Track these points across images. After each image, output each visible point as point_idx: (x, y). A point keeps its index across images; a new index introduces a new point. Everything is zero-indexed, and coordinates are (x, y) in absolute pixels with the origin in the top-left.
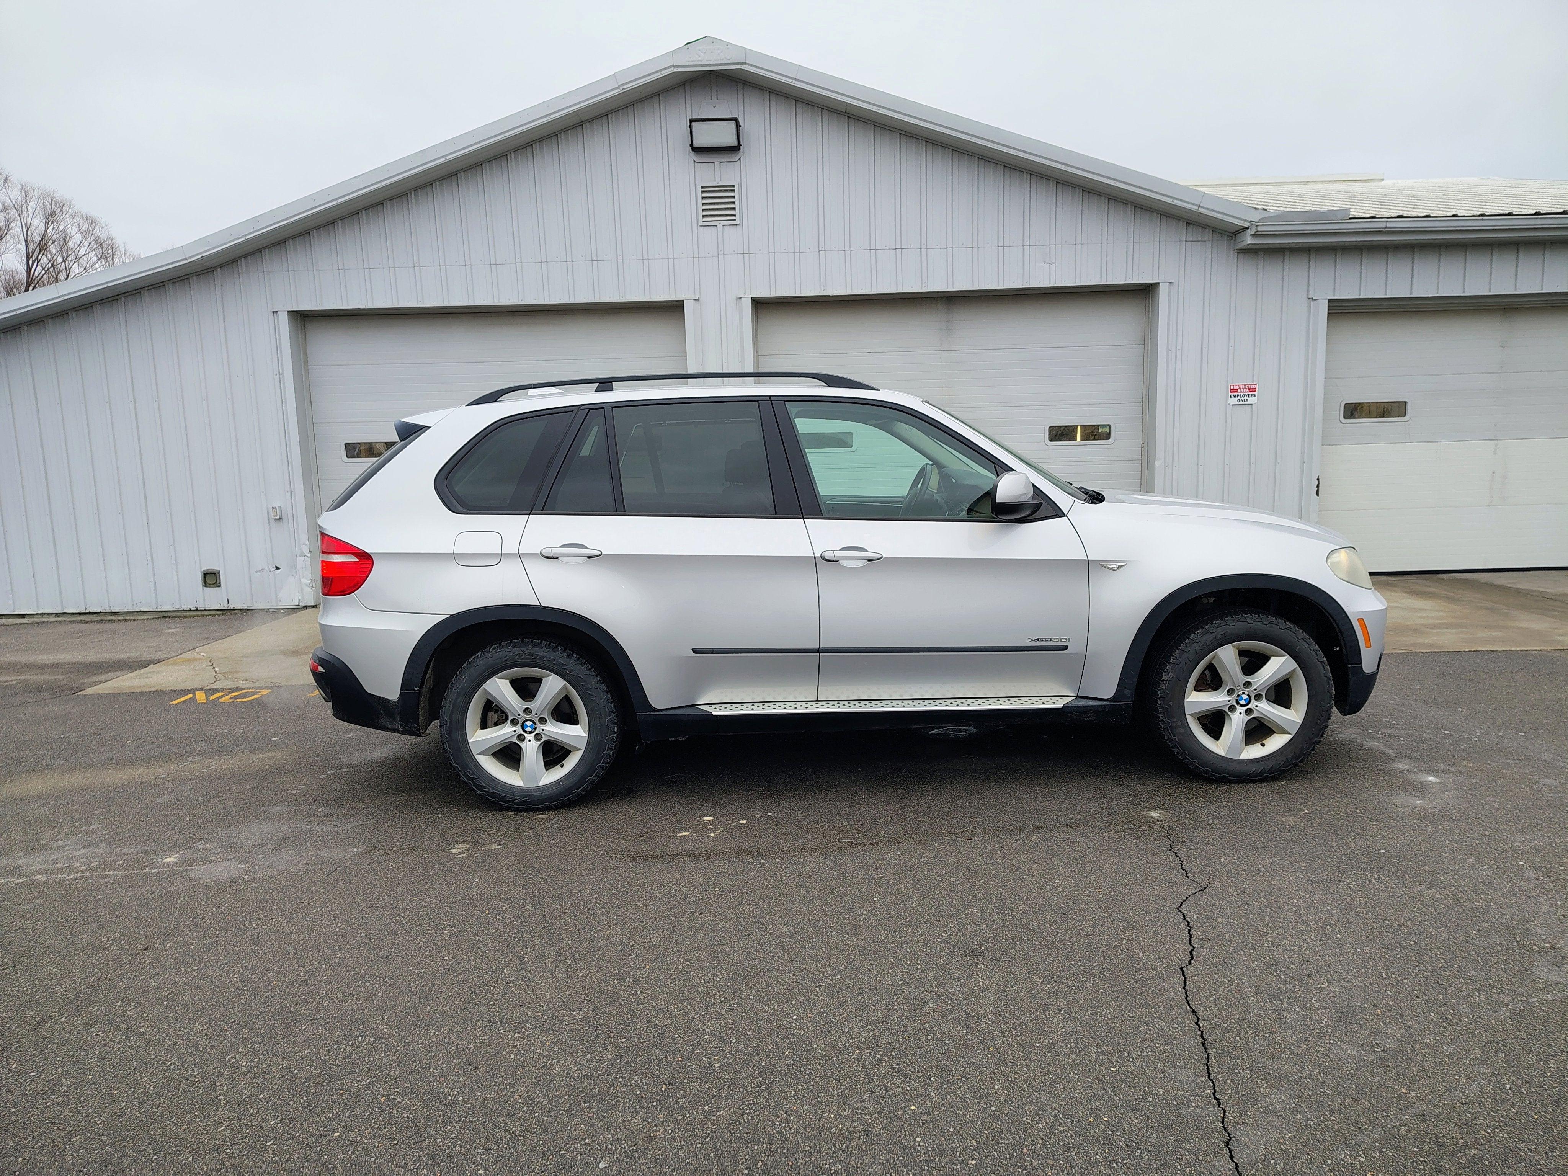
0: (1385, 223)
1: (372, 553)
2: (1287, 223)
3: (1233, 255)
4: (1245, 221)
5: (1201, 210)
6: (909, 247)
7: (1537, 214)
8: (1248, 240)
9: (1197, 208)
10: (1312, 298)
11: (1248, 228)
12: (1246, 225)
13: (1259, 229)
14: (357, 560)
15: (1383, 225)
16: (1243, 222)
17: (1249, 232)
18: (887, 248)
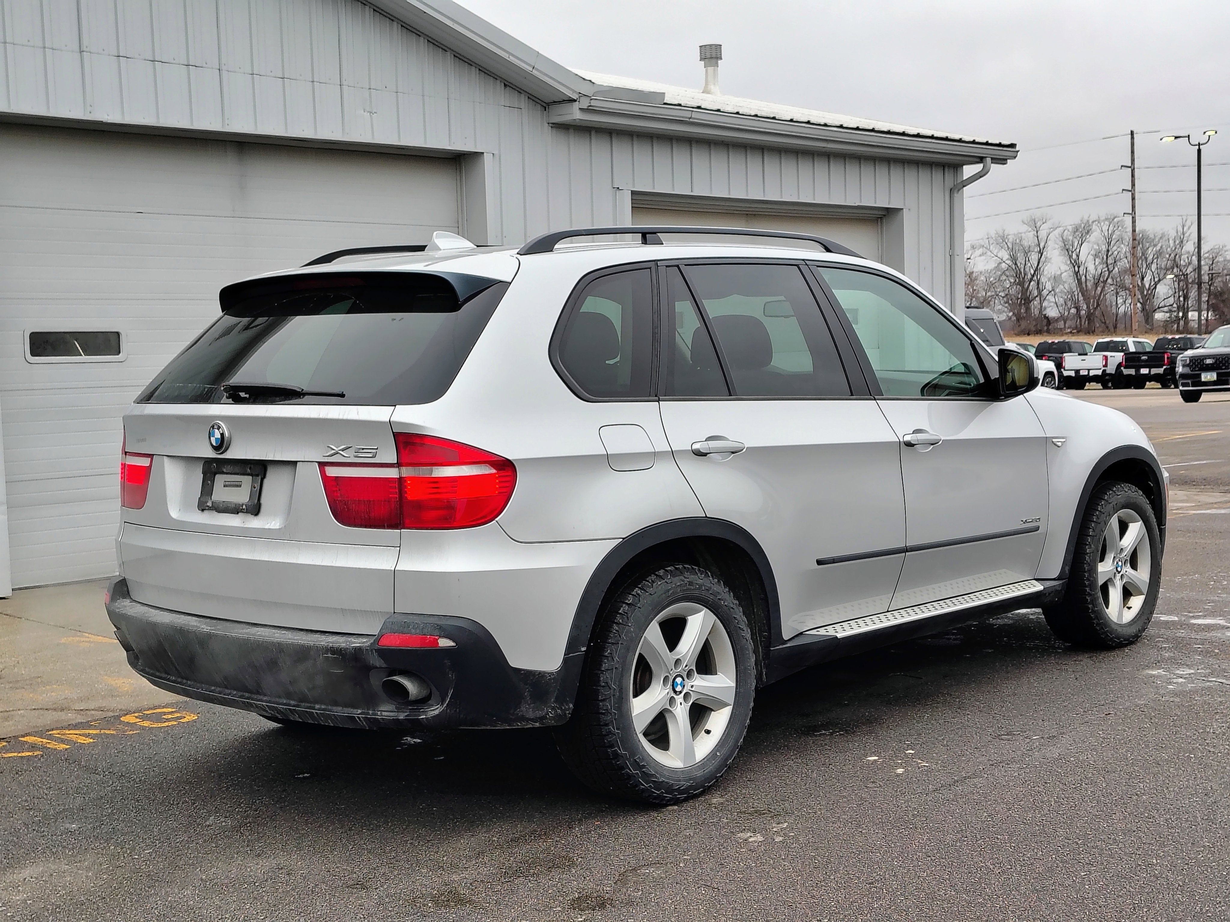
0: (691, 112)
1: (515, 460)
2: (616, 100)
3: (547, 128)
4: (574, 91)
5: (535, 72)
6: (204, 65)
7: (791, 120)
8: (575, 114)
9: (531, 69)
10: (618, 188)
11: (575, 101)
12: (575, 97)
13: (593, 103)
14: (493, 471)
15: (688, 114)
16: (571, 92)
17: (576, 105)
18: (175, 62)
